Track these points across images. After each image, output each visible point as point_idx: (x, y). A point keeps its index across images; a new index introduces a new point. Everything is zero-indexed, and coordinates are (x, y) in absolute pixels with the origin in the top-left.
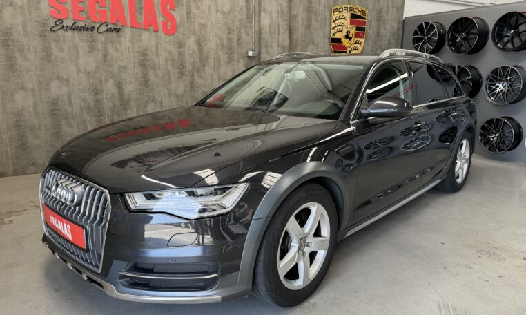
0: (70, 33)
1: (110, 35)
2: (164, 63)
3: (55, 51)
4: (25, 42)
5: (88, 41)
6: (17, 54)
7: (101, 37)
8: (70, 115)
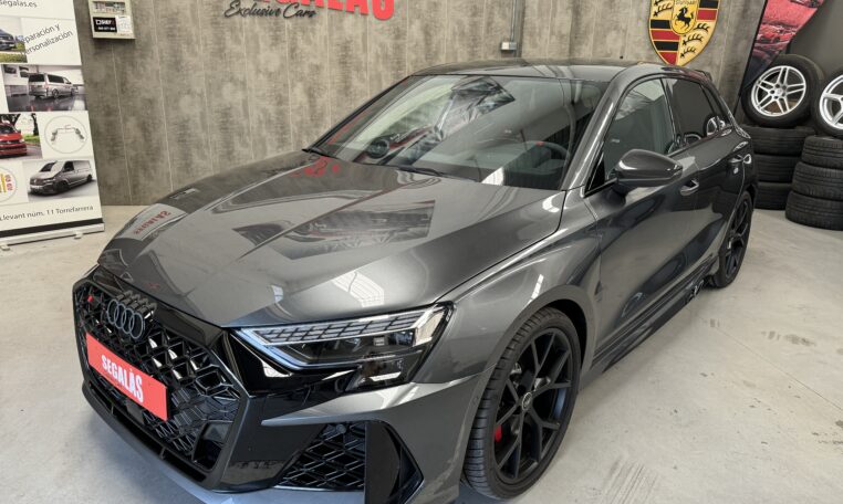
0: (248, 19)
1: (300, 20)
2: (372, 60)
3: (230, 44)
4: (193, 31)
5: (271, 29)
6: (184, 48)
7: (288, 24)
8: (246, 131)
